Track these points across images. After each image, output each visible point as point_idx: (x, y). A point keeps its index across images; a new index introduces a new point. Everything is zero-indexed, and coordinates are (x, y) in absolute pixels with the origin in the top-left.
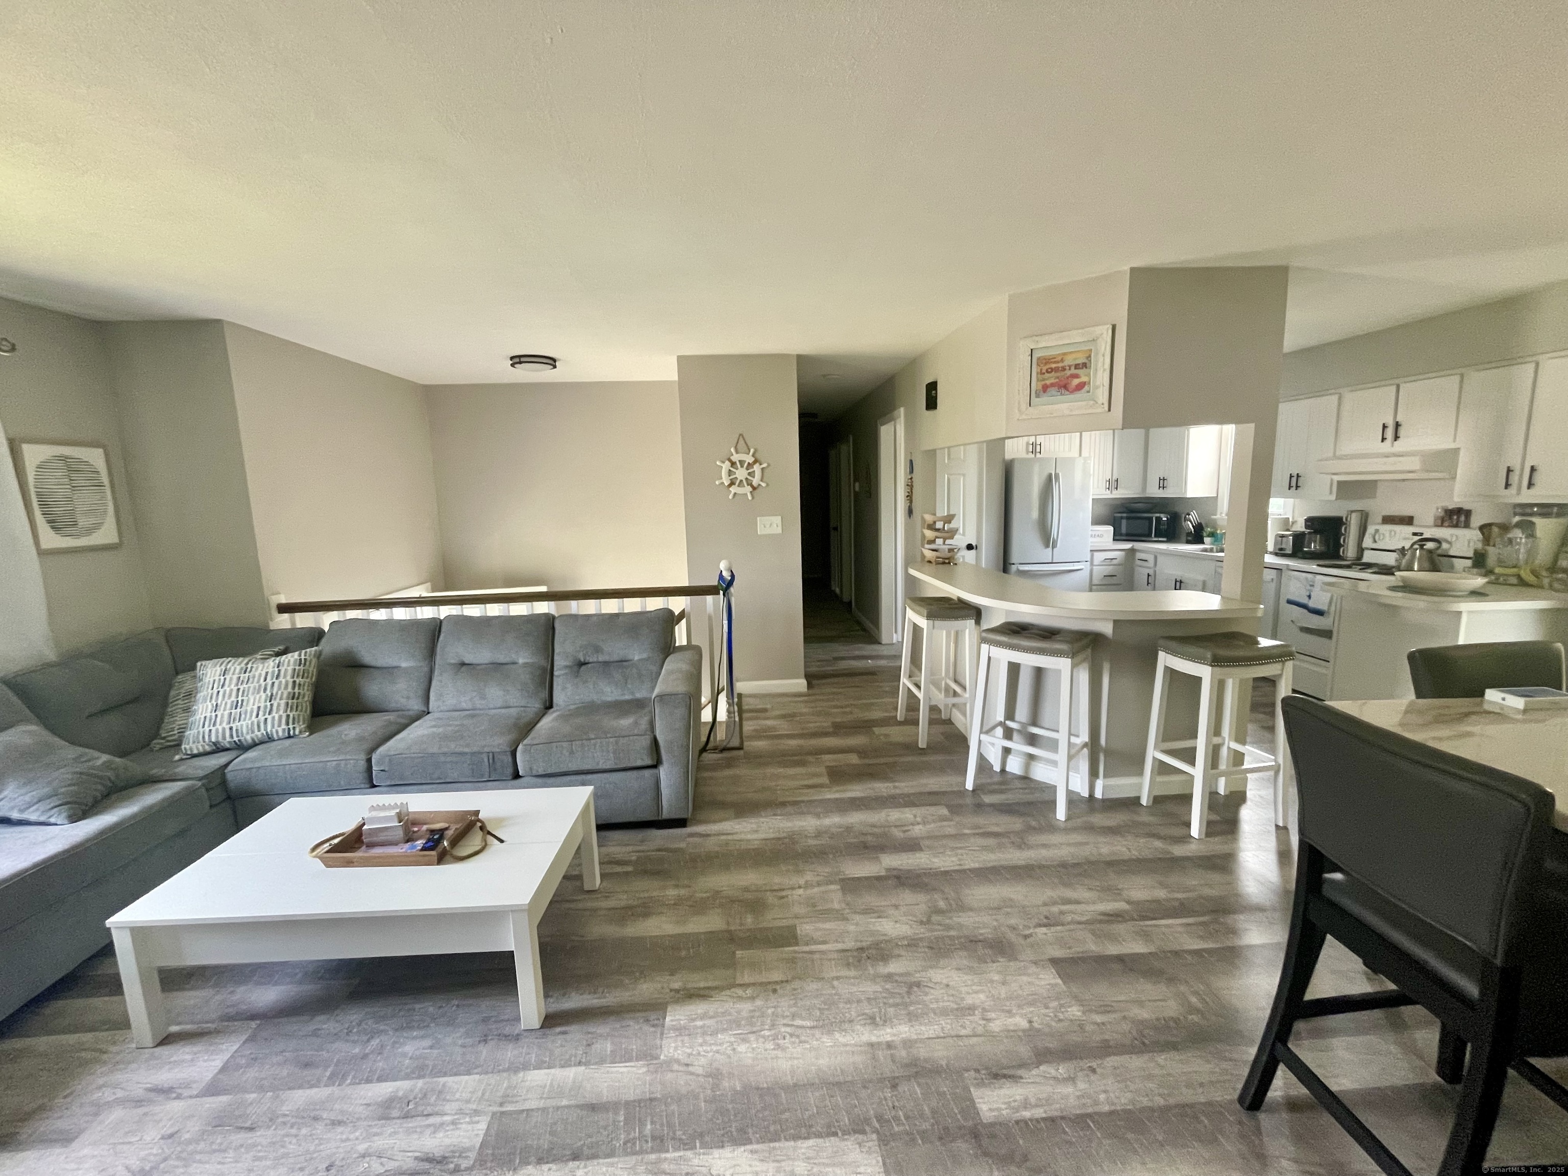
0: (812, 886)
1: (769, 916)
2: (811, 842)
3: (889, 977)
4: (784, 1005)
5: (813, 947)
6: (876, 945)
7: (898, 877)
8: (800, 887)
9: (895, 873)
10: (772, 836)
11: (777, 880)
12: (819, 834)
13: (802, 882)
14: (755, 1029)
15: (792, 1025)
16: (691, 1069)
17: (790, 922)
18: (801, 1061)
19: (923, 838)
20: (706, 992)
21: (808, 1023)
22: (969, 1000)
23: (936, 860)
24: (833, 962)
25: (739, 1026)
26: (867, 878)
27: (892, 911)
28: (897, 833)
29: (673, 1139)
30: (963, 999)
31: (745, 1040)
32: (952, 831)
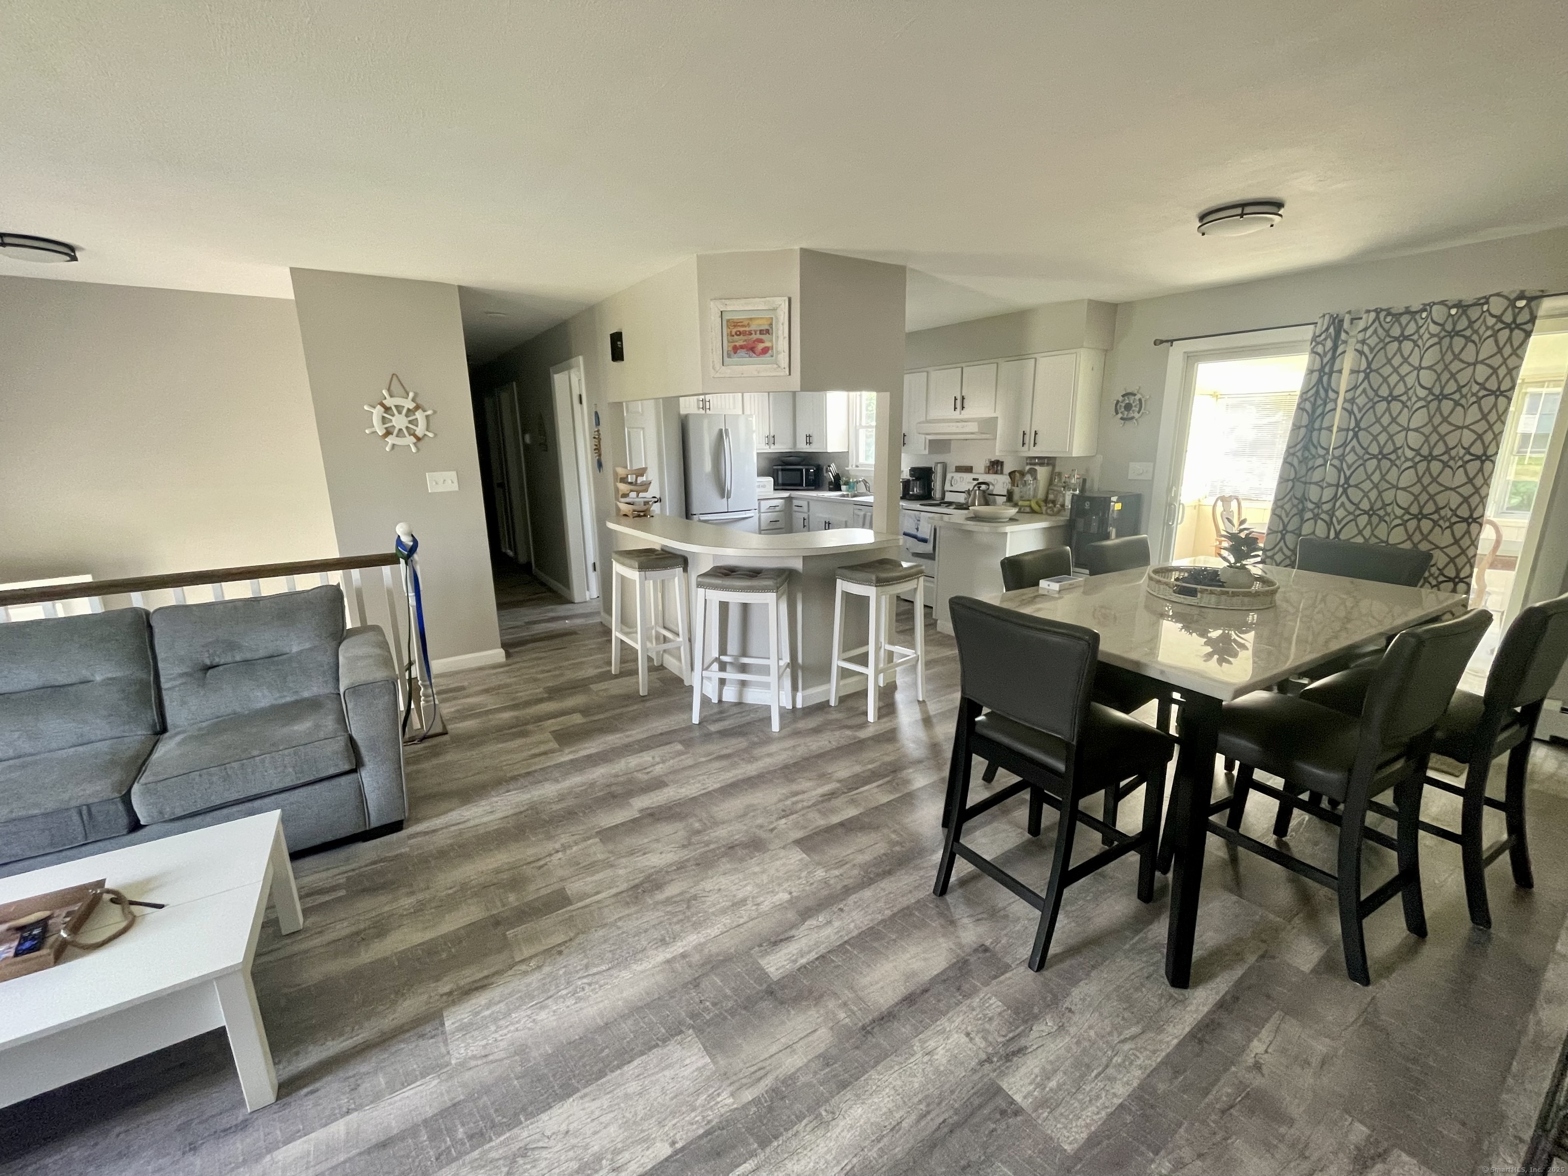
0: (570, 847)
1: (532, 888)
2: (555, 807)
3: (668, 901)
4: (575, 961)
5: (588, 901)
6: (648, 879)
7: (652, 815)
8: (557, 852)
9: (649, 811)
10: (511, 812)
11: (531, 852)
12: (562, 798)
13: (557, 846)
14: (549, 994)
15: (589, 975)
16: (491, 1058)
17: (556, 887)
18: (606, 1002)
19: (666, 775)
20: (486, 982)
21: (604, 968)
22: (740, 895)
23: (683, 790)
24: (612, 907)
25: (532, 998)
26: (623, 824)
27: (655, 845)
28: (641, 776)
29: (493, 1126)
30: (734, 896)
31: (542, 1008)
32: (690, 762)
